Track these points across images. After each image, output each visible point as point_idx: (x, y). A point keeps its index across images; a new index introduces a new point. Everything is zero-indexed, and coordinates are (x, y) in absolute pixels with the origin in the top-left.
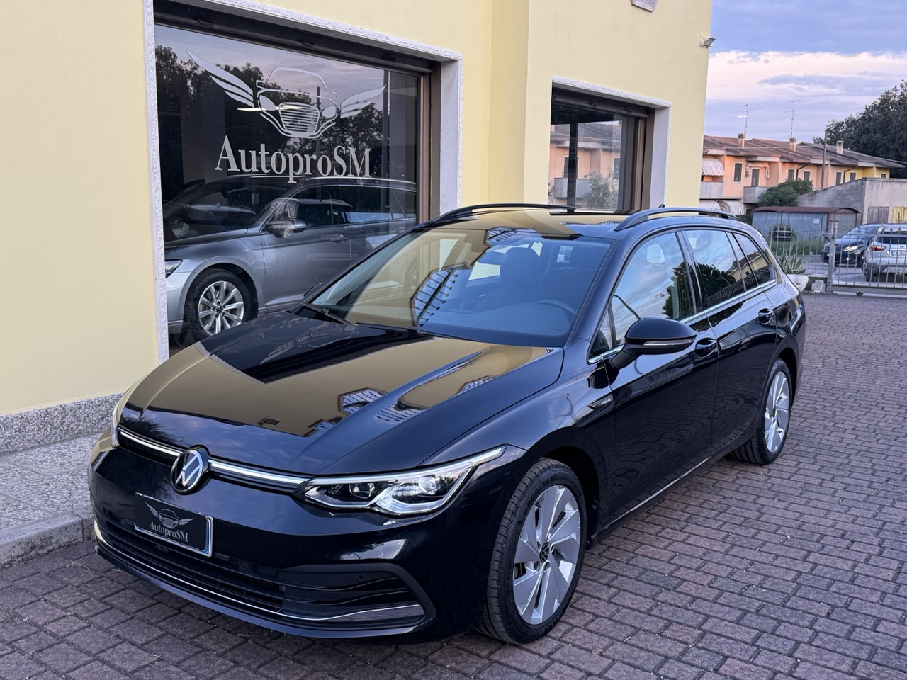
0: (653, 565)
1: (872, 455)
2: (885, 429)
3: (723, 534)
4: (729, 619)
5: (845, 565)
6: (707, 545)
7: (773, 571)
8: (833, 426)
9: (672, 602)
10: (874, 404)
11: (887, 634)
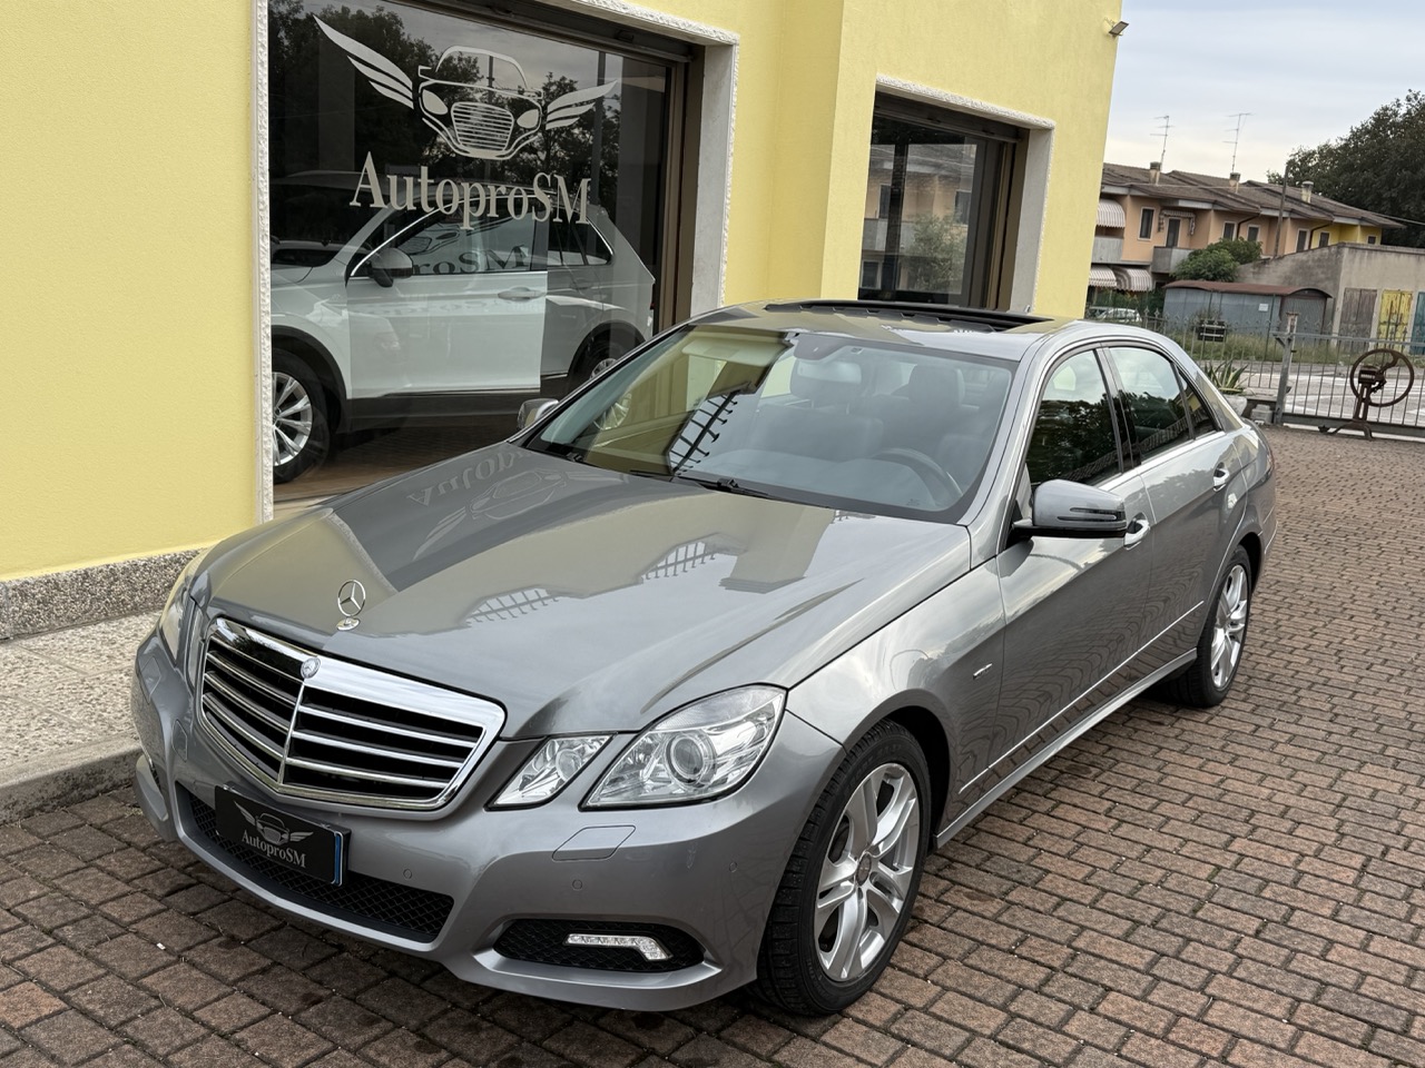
0: (1003, 846)
1: (1331, 691)
2: (1353, 650)
3: (1108, 804)
4: (1112, 933)
5: (1285, 859)
6: (1083, 820)
7: (1179, 863)
8: (1276, 642)
9: (1030, 904)
10: (1339, 609)
11: (1342, 965)
